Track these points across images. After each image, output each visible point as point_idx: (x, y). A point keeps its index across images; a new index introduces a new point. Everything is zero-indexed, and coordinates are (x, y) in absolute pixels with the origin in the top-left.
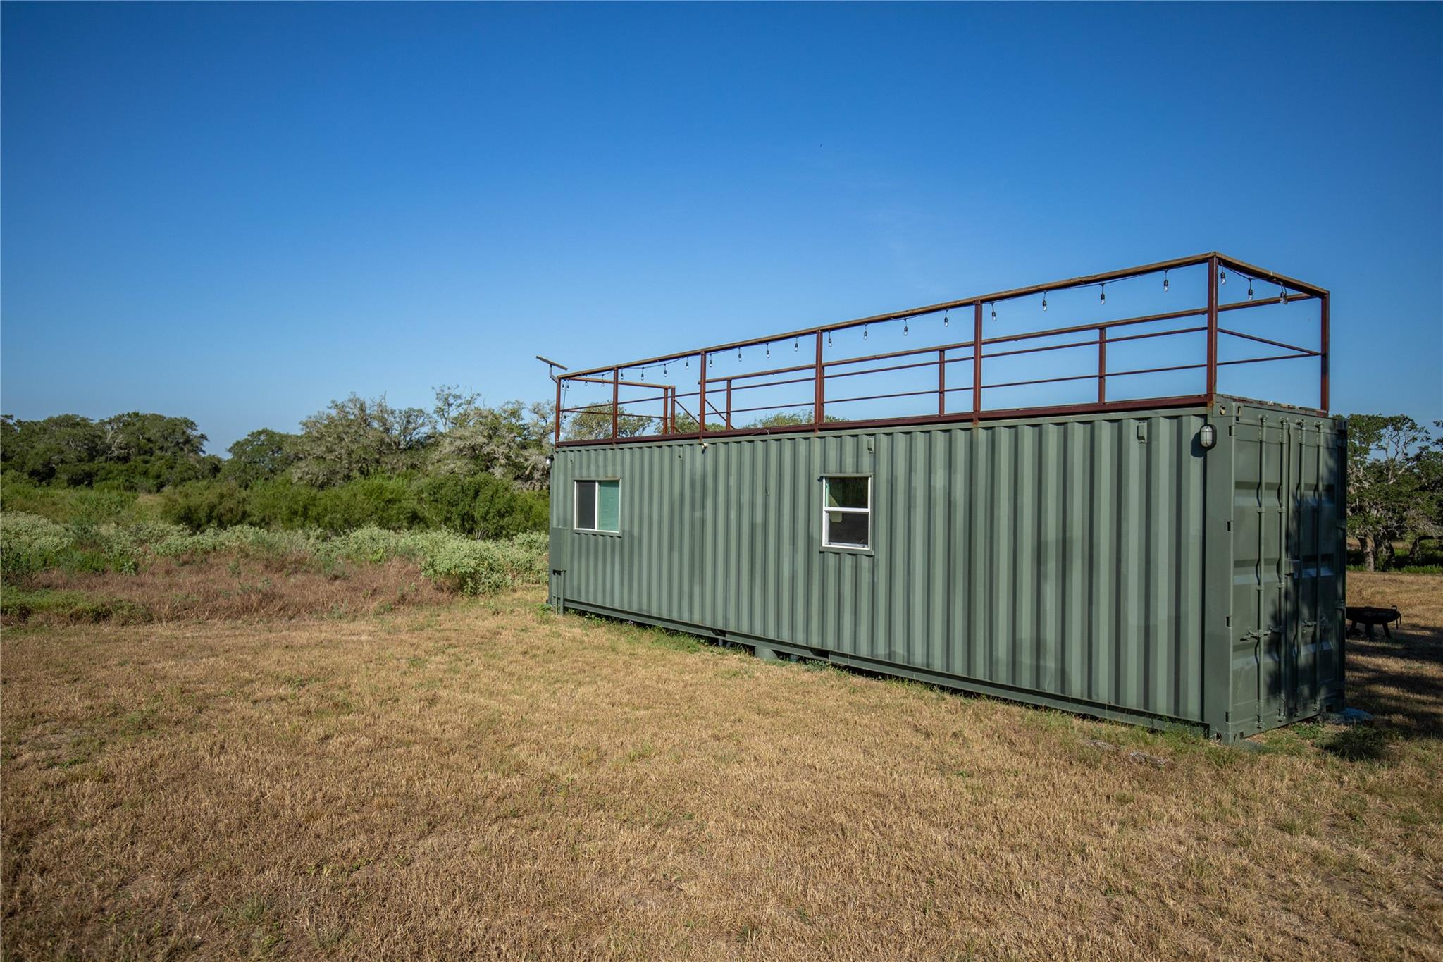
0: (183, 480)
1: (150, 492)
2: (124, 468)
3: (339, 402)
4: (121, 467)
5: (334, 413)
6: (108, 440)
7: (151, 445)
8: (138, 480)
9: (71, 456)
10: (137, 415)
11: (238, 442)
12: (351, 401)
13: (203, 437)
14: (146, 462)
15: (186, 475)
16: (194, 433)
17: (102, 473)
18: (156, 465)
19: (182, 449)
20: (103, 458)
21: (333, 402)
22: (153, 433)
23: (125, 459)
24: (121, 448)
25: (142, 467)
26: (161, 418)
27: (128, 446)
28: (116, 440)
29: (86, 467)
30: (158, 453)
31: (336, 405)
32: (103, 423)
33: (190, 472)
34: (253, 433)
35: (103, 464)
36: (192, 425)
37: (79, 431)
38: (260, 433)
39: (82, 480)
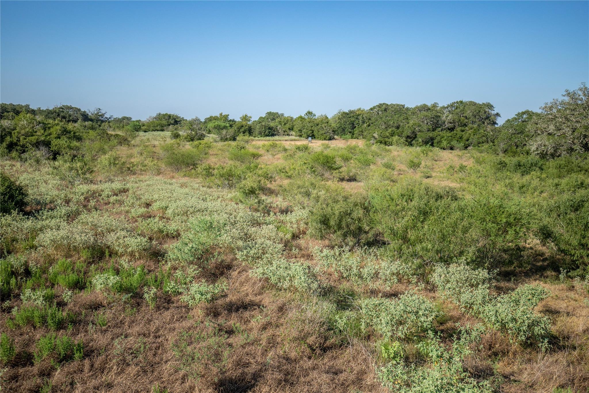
0: (479, 143)
1: (460, 150)
2: (450, 135)
3: (571, 90)
4: (449, 134)
5: (567, 99)
6: (444, 118)
7: (467, 121)
8: (454, 143)
9: (425, 128)
10: (461, 102)
11: (509, 120)
12: (581, 90)
13: (498, 115)
14: (463, 131)
15: (481, 140)
16: (493, 112)
17: (438, 138)
18: (468, 132)
19: (484, 123)
20: (440, 129)
21: (567, 91)
22: (468, 113)
23: (451, 129)
24: (451, 123)
25: (460, 134)
26: (475, 104)
27: (454, 122)
28: (447, 118)
29: (431, 134)
30: (470, 125)
31: (569, 94)
32: (444, 108)
33: (484, 138)
34: (519, 114)
35: (440, 133)
36: (490, 106)
37: (429, 114)
38: (523, 113)
39: (430, 142)
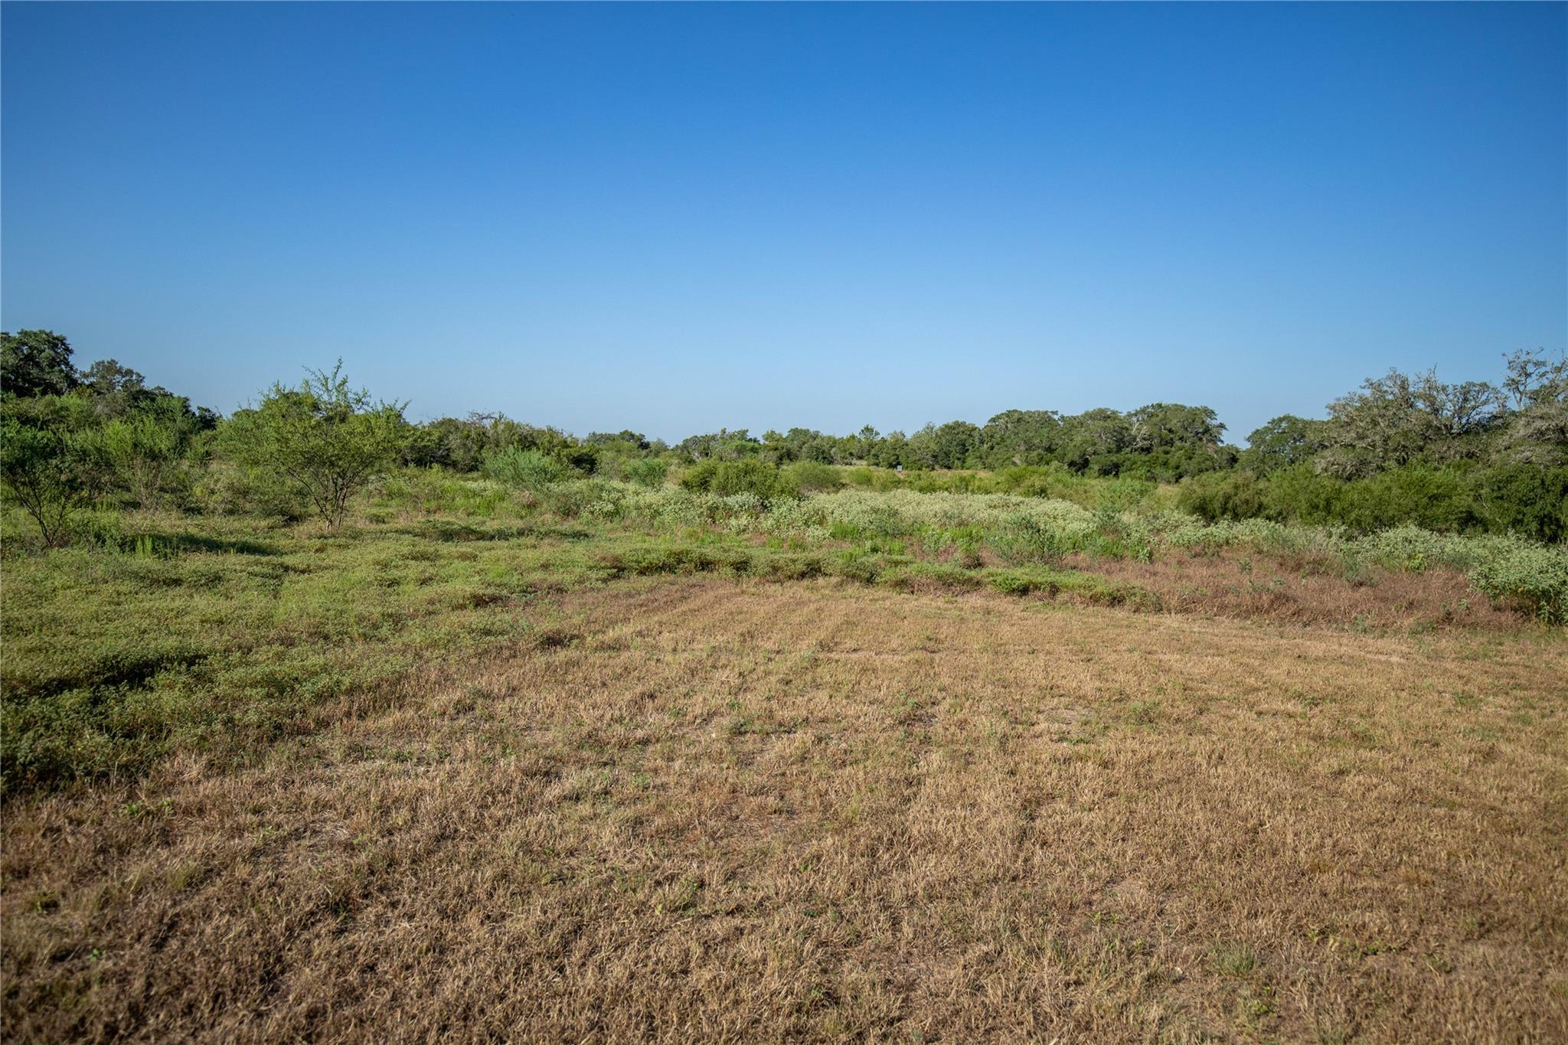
0: (1201, 471)
1: (1169, 482)
2: (1147, 459)
3: (1375, 380)
4: (1144, 457)
5: (1368, 393)
6: (1133, 432)
7: (1172, 436)
8: (1158, 470)
9: (1102, 448)
10: (1160, 406)
11: (1258, 431)
12: (1390, 378)
13: (1222, 426)
14: (1167, 453)
15: (1203, 466)
16: (1214, 422)
17: (1128, 463)
18: (1176, 456)
19: (1201, 439)
20: (1129, 449)
21: (1367, 380)
22: (1174, 423)
23: (1147, 450)
24: (1145, 439)
25: (1162, 457)
26: (1183, 407)
27: (1151, 437)
28: (1140, 430)
29: (1114, 458)
30: (1178, 443)
31: (1372, 384)
32: (1130, 415)
33: (1208, 462)
34: (1274, 421)
35: (1129, 455)
36: (1210, 413)
37: (1109, 424)
38: (1281, 420)
39: (1112, 470)
